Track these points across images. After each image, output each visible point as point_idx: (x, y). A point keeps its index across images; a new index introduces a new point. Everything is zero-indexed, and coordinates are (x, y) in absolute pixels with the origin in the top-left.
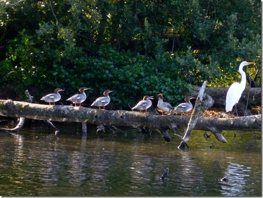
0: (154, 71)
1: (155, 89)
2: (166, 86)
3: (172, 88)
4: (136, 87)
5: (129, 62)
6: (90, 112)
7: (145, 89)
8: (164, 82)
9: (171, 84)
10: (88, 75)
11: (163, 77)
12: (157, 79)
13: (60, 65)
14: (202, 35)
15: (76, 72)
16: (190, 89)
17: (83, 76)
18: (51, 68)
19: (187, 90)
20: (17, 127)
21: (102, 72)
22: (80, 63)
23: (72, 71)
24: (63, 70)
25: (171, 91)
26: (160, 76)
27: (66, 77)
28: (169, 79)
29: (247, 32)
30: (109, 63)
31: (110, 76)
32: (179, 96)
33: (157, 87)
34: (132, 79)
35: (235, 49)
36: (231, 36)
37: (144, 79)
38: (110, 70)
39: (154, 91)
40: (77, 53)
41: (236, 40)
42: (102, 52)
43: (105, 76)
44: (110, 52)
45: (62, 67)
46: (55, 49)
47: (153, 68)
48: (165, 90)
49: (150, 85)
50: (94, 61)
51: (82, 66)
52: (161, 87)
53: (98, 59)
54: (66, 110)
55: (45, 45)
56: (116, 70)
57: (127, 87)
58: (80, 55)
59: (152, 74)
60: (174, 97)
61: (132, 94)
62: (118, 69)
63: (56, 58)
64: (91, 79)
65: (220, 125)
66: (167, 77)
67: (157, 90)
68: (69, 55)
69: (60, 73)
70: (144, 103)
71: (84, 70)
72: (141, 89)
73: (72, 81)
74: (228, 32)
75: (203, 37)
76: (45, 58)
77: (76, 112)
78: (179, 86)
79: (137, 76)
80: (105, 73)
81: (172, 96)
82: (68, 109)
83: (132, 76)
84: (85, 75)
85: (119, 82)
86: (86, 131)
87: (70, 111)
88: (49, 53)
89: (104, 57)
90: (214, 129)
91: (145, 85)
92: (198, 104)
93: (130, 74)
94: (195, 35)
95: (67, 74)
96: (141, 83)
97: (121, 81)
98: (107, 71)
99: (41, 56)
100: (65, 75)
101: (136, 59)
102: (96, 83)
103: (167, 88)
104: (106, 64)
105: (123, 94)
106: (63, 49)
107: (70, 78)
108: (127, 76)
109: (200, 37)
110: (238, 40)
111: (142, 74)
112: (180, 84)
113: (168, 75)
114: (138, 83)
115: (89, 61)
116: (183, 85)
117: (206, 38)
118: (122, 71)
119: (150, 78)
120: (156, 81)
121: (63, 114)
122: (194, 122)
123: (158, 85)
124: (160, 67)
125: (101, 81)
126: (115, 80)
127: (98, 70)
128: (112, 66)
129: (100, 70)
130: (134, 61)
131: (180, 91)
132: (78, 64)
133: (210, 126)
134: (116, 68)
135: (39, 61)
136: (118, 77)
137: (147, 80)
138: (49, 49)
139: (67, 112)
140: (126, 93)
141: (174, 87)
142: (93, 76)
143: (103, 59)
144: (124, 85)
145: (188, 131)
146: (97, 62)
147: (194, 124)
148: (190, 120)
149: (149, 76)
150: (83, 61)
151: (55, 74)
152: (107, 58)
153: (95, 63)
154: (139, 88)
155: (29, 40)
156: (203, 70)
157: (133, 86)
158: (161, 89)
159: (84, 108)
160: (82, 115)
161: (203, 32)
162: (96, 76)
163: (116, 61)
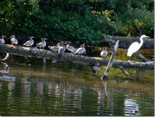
0: (84, 25)
1: (85, 37)
2: (91, 35)
3: (94, 36)
4: (73, 35)
5: (70, 19)
6: (49, 53)
7: (79, 36)
8: (90, 32)
9: (94, 33)
10: (46, 26)
11: (89, 29)
12: (86, 30)
13: (29, 20)
14: (112, 5)
15: (38, 24)
16: (105, 37)
17: (42, 26)
18: (24, 21)
19: (103, 37)
20: (5, 58)
21: (54, 25)
22: (41, 19)
23: (36, 23)
24: (31, 23)
25: (94, 38)
26: (88, 28)
27: (33, 27)
28: (93, 31)
29: (138, 4)
30: (58, 19)
31: (59, 27)
32: (98, 41)
33: (85, 35)
34: (71, 30)
35: (131, 14)
36: (129, 6)
37: (78, 30)
38: (58, 23)
39: (84, 38)
40: (39, 13)
41: (132, 9)
42: (54, 13)
43: (55, 27)
44: (59, 13)
45: (30, 21)
46: (26, 10)
47: (84, 24)
48: (90, 37)
49: (82, 34)
50: (49, 18)
51: (42, 20)
52: (88, 35)
53: (51, 17)
54: (35, 51)
55: (21, 7)
56: (62, 24)
57: (68, 34)
58: (41, 14)
59: (83, 27)
60: (95, 41)
61: (71, 38)
62: (63, 24)
63: (27, 15)
64: (47, 29)
65: (125, 65)
66: (91, 29)
67: (86, 37)
68: (35, 14)
69: (29, 24)
70: (81, 50)
71: (43, 23)
72: (76, 36)
73: (36, 29)
74: (128, 4)
75: (113, 7)
76: (21, 15)
77: (41, 53)
78: (98, 35)
79: (74, 28)
80: (55, 26)
81: (94, 41)
82: (36, 50)
83: (71, 28)
84: (43, 25)
85: (63, 31)
86: (45, 62)
87: (37, 52)
88: (23, 12)
89: (55, 16)
90: (122, 67)
91: (79, 34)
92: (114, 54)
93: (70, 27)
94: (108, 5)
95: (33, 25)
96: (76, 32)
97: (64, 31)
98: (57, 24)
99: (18, 14)
100: (32, 26)
101: (73, 17)
102: (50, 31)
103: (91, 36)
104: (56, 20)
105: (66, 38)
106: (31, 10)
107: (35, 27)
108: (69, 28)
109: (111, 6)
110: (133, 9)
111: (77, 27)
112: (99, 34)
113: (92, 28)
114: (74, 32)
115: (46, 18)
116: (101, 34)
117: (115, 7)
118: (66, 24)
119: (82, 29)
120: (85, 31)
121: (33, 53)
122: (111, 64)
123: (86, 34)
124: (88, 23)
125: (53, 30)
126: (61, 30)
127: (51, 23)
128: (60, 21)
129: (52, 23)
130: (73, 19)
131: (99, 38)
132: (40, 19)
133: (119, 66)
134: (62, 23)
135: (17, 17)
136: (63, 29)
137: (80, 31)
138: (23, 10)
139: (35, 52)
140: (67, 37)
141: (96, 36)
142: (48, 27)
143: (54, 17)
144: (66, 33)
145: (108, 69)
146: (51, 19)
147: (111, 65)
148: (109, 63)
149: (81, 28)
150: (43, 17)
151: (26, 24)
152: (56, 16)
153: (50, 20)
154: (75, 35)
155: (12, 4)
156: (113, 27)
157: (72, 34)
158: (88, 36)
159: (46, 50)
160: (44, 54)
161: (113, 3)
162: (50, 27)
163: (62, 18)
